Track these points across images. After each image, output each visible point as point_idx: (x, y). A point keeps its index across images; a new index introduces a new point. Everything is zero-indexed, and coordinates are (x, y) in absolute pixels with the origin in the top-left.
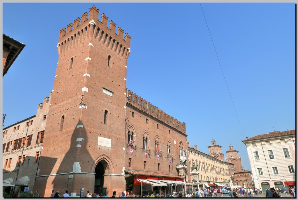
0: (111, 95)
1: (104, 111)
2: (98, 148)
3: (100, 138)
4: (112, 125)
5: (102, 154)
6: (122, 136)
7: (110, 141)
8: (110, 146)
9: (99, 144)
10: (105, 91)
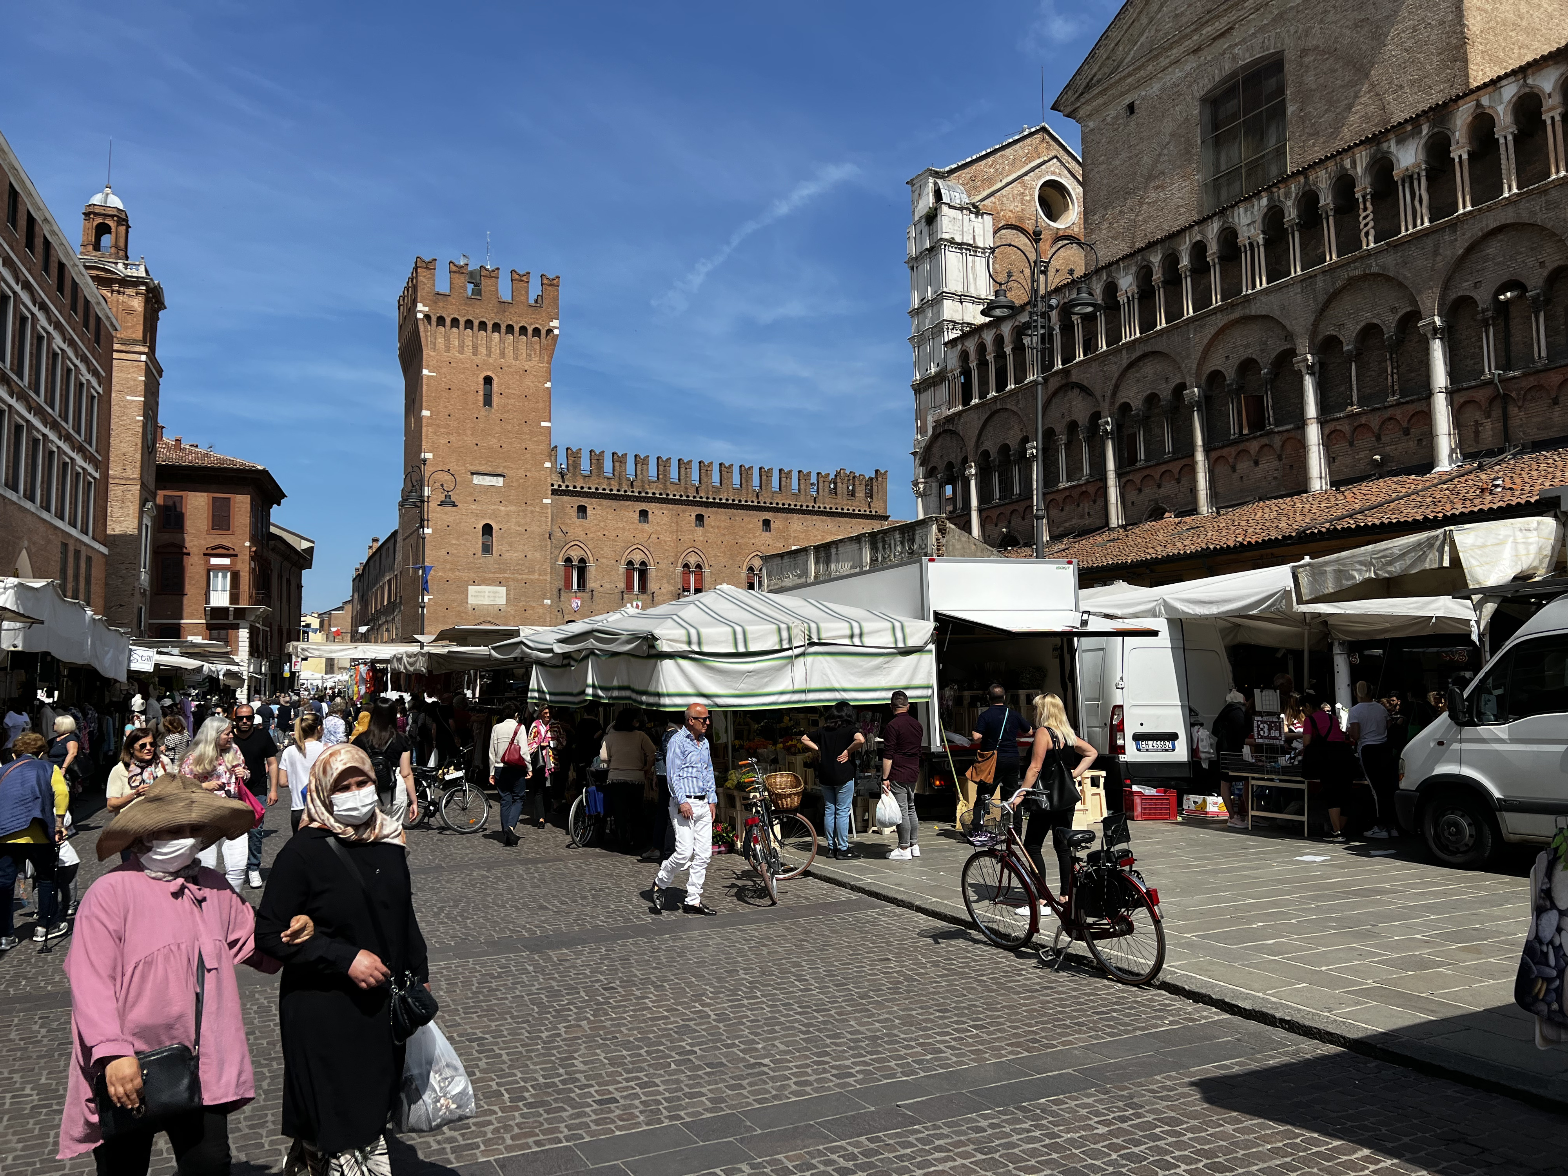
0: (500, 481)
1: (480, 527)
2: (470, 609)
3: (472, 589)
4: (506, 556)
5: (482, 620)
6: (540, 575)
7: (503, 590)
8: (502, 601)
9: (470, 600)
10: (477, 480)
